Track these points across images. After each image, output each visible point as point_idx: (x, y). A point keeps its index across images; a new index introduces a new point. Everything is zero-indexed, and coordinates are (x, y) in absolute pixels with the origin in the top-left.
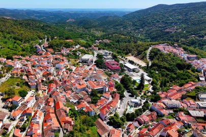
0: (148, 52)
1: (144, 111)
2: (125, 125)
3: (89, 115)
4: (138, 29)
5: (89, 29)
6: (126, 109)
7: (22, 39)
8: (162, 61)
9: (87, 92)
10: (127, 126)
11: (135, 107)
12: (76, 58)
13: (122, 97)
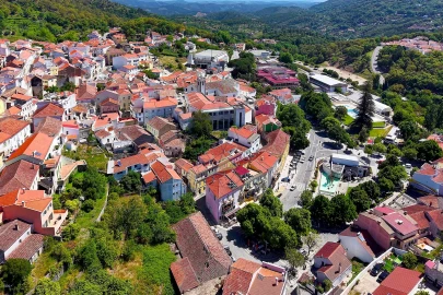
0: (374, 55)
1: (385, 196)
2: (305, 247)
3: (159, 197)
4: (344, 28)
5: (235, 26)
6: (314, 185)
7: (66, 23)
8: (417, 70)
9: (176, 121)
10: (316, 250)
11: (345, 179)
12: (180, 56)
13: (297, 146)
